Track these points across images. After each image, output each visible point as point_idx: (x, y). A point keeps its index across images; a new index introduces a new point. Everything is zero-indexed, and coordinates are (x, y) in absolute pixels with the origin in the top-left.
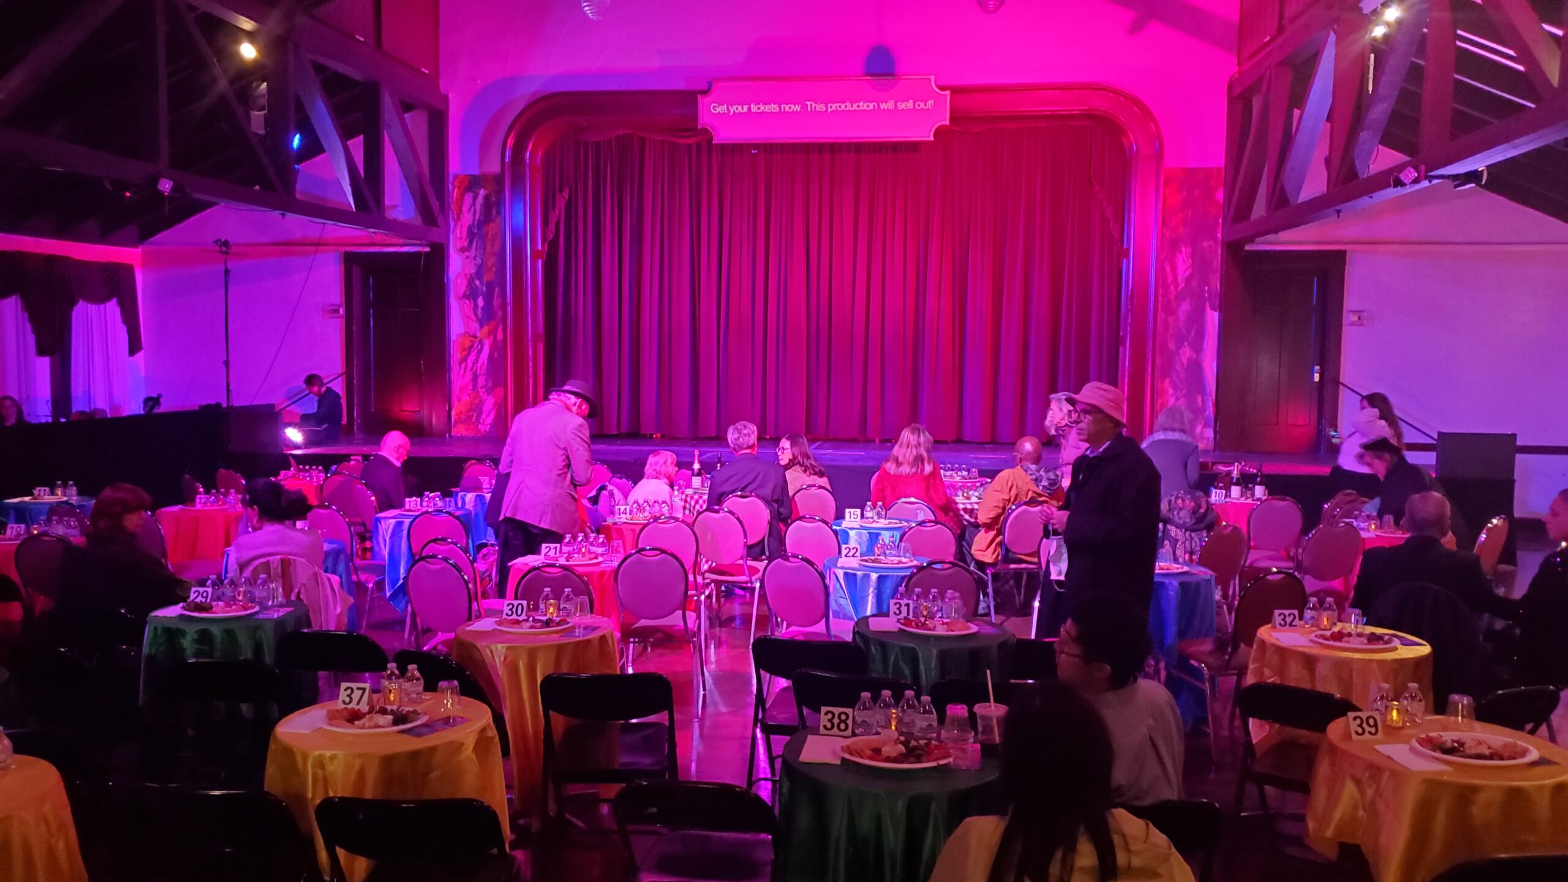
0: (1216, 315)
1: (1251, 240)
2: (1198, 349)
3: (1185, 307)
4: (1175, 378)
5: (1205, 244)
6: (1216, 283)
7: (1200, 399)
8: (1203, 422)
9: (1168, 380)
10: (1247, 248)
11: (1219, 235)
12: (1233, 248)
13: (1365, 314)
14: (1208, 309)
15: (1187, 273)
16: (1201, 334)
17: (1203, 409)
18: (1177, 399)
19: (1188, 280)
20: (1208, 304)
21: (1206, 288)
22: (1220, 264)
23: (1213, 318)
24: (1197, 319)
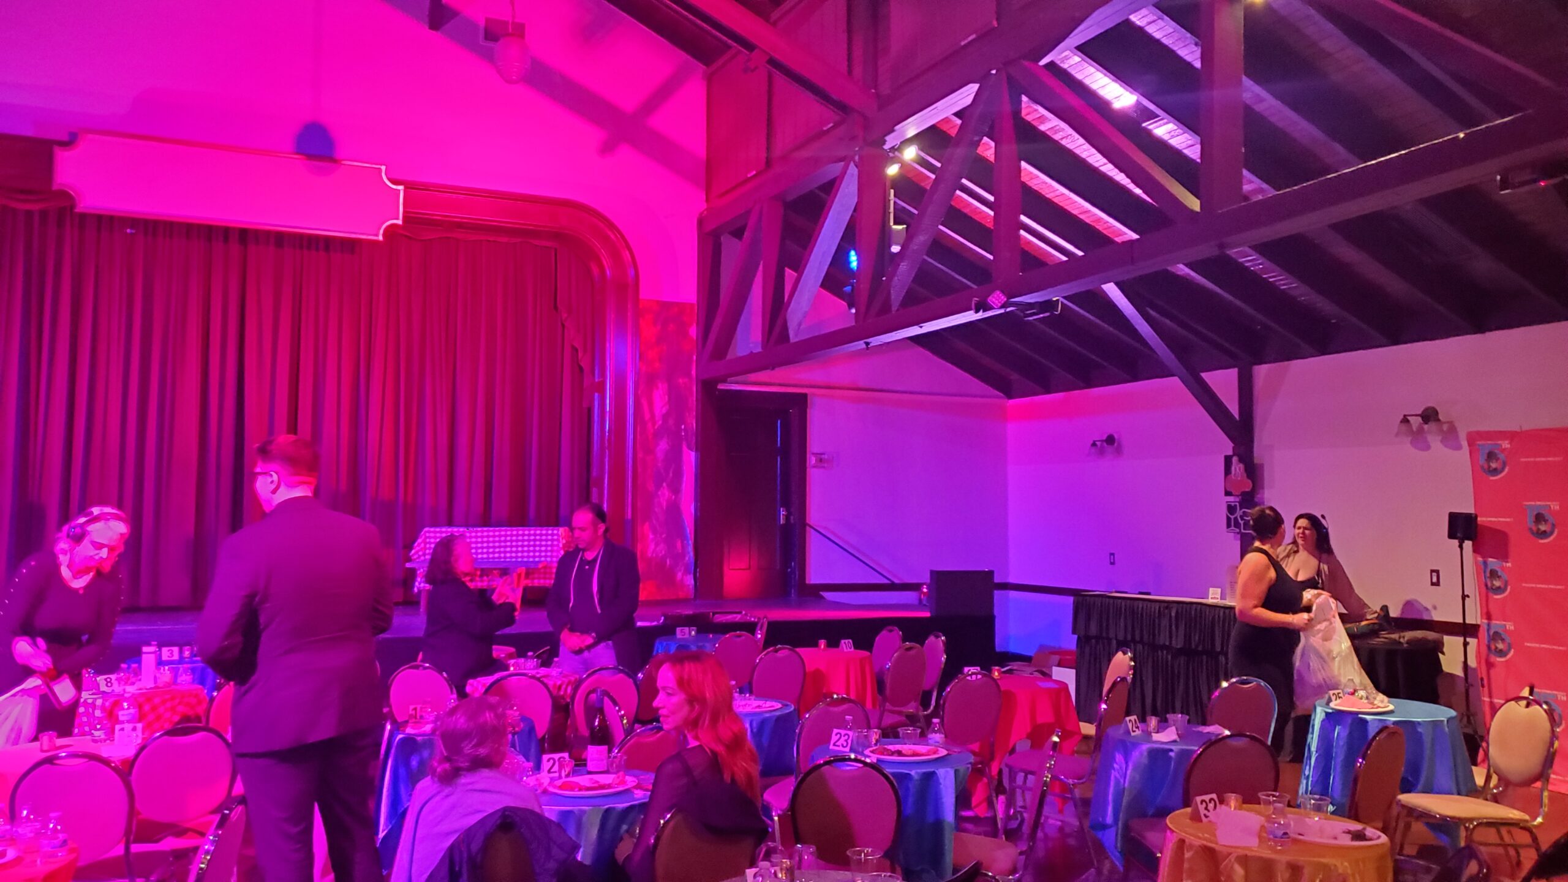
0: (693, 454)
1: (724, 381)
2: (676, 490)
3: (663, 445)
4: (654, 522)
5: (680, 381)
6: (692, 421)
7: (679, 544)
8: (683, 568)
9: (647, 523)
10: (721, 387)
11: (694, 372)
12: (708, 387)
13: (826, 457)
14: (684, 447)
15: (664, 411)
16: (678, 474)
17: (683, 554)
18: (657, 545)
19: (665, 418)
20: (684, 443)
21: (683, 427)
22: (695, 403)
23: (690, 458)
24: (674, 458)
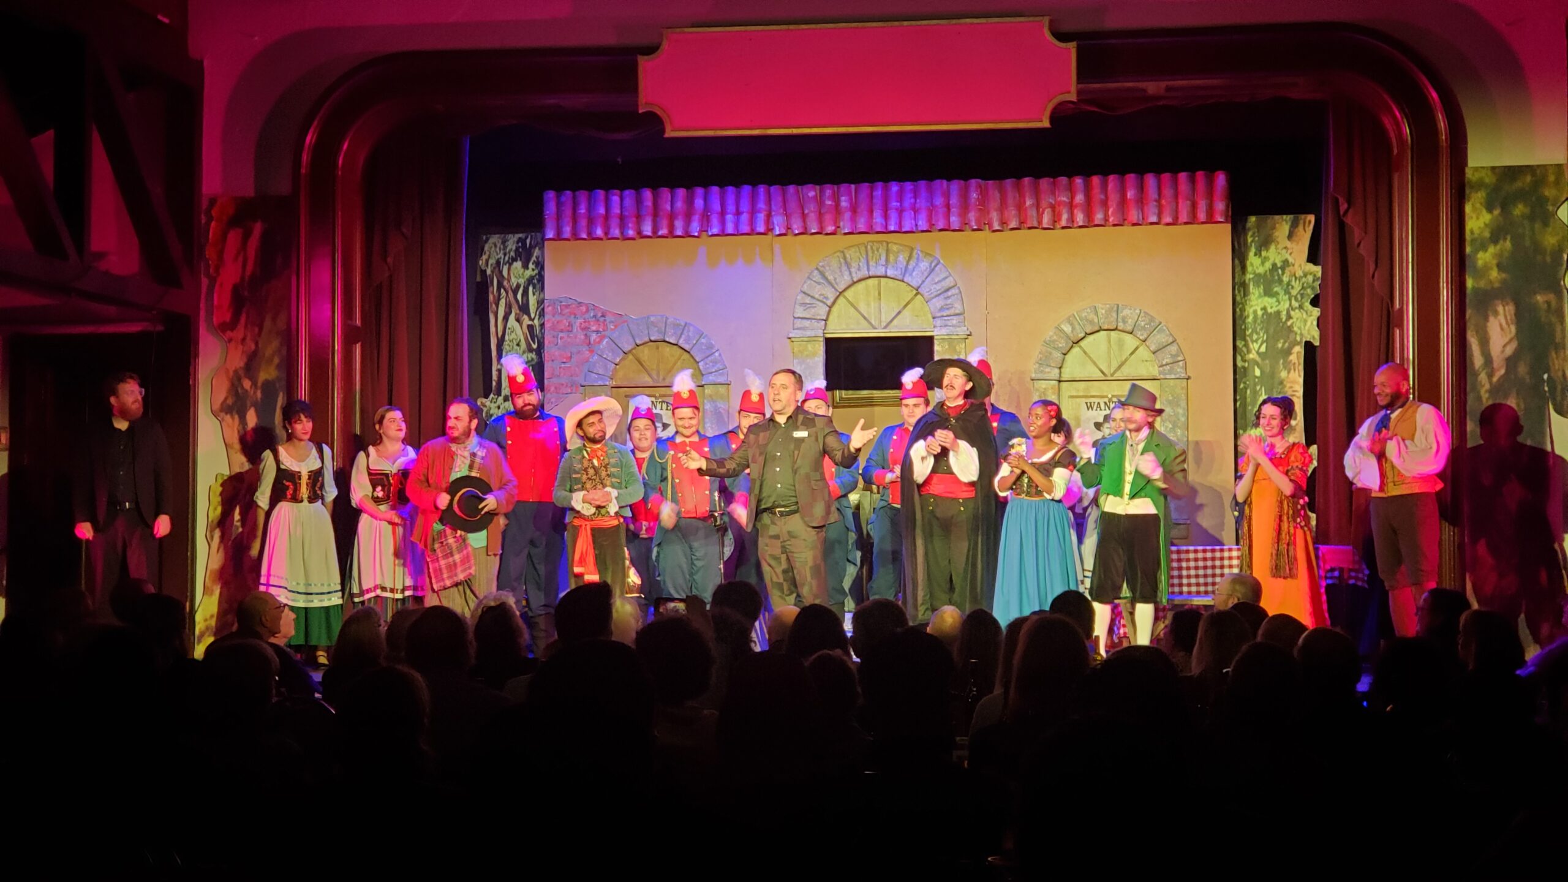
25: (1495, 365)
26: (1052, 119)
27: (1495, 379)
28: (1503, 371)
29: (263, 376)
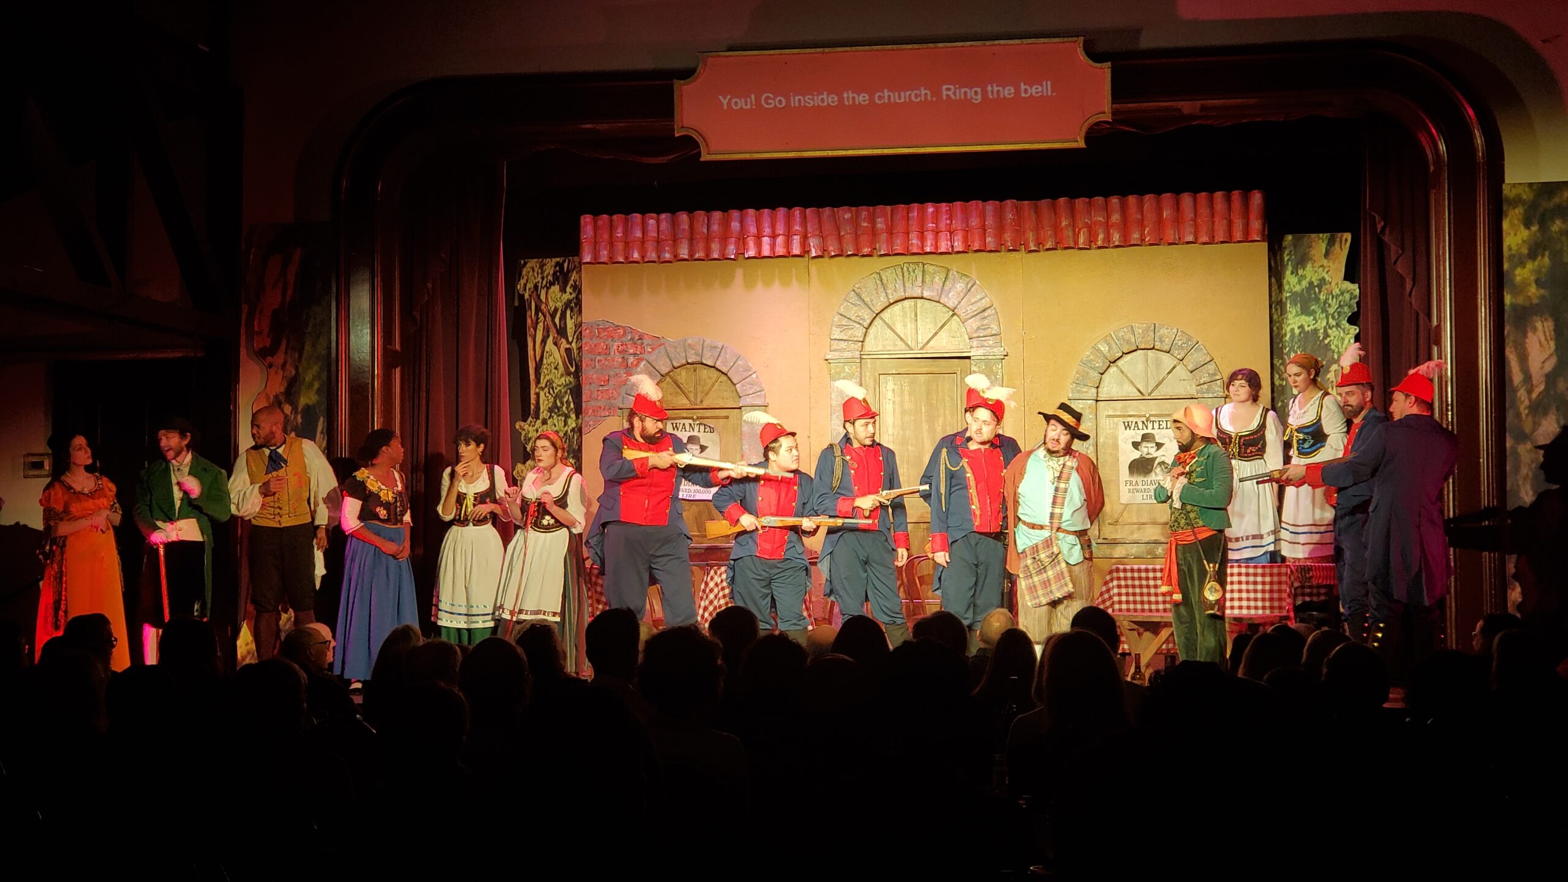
15: (1548, 366)
25: (1534, 382)
26: (1087, 140)
27: (1534, 395)
28: (1542, 387)
29: (303, 401)
